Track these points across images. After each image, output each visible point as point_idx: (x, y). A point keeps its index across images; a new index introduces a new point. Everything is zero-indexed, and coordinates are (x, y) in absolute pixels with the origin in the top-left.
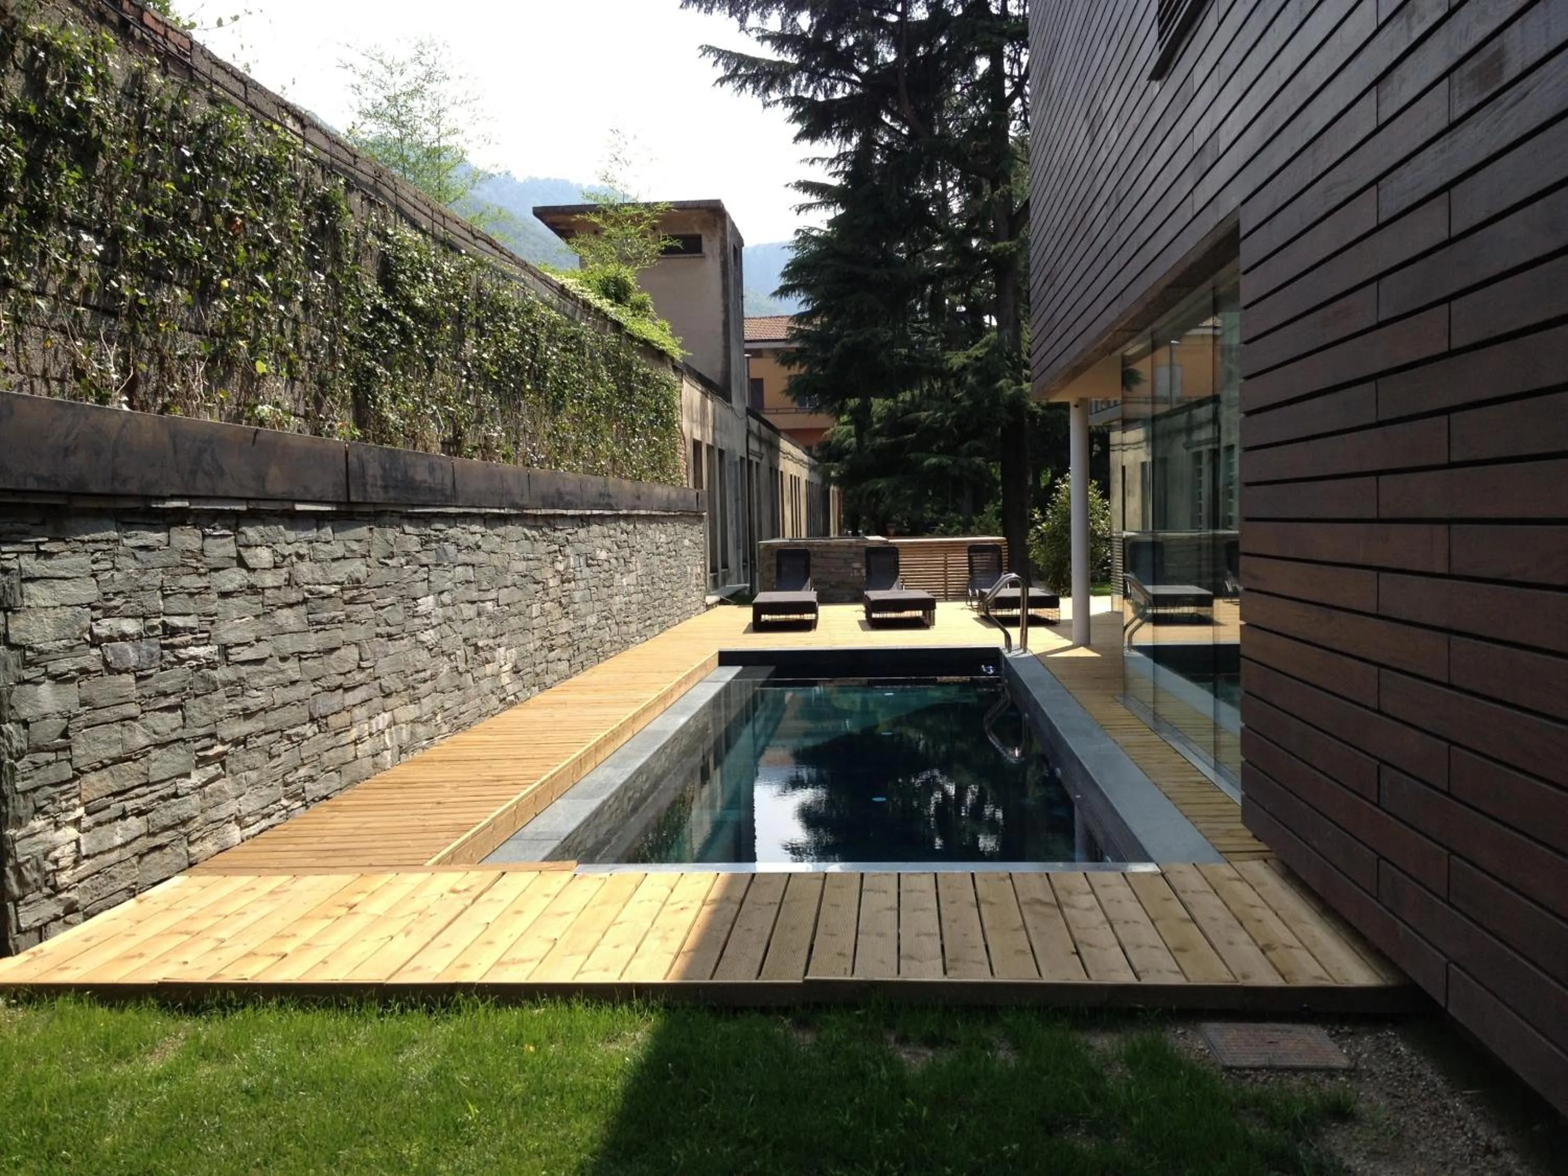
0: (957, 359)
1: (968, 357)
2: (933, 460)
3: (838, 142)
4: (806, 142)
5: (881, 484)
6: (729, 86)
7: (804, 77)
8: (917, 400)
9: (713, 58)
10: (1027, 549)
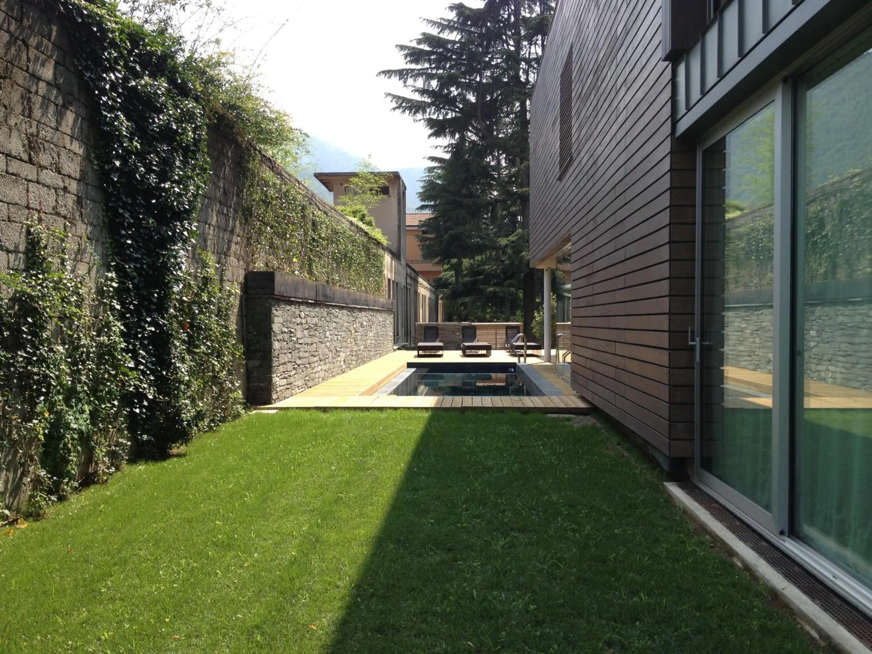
0: (503, 241)
1: (509, 241)
2: (491, 289)
3: (448, 138)
4: (433, 138)
5: (467, 299)
6: (398, 111)
7: (433, 108)
8: (484, 259)
9: (390, 98)
10: (532, 328)
